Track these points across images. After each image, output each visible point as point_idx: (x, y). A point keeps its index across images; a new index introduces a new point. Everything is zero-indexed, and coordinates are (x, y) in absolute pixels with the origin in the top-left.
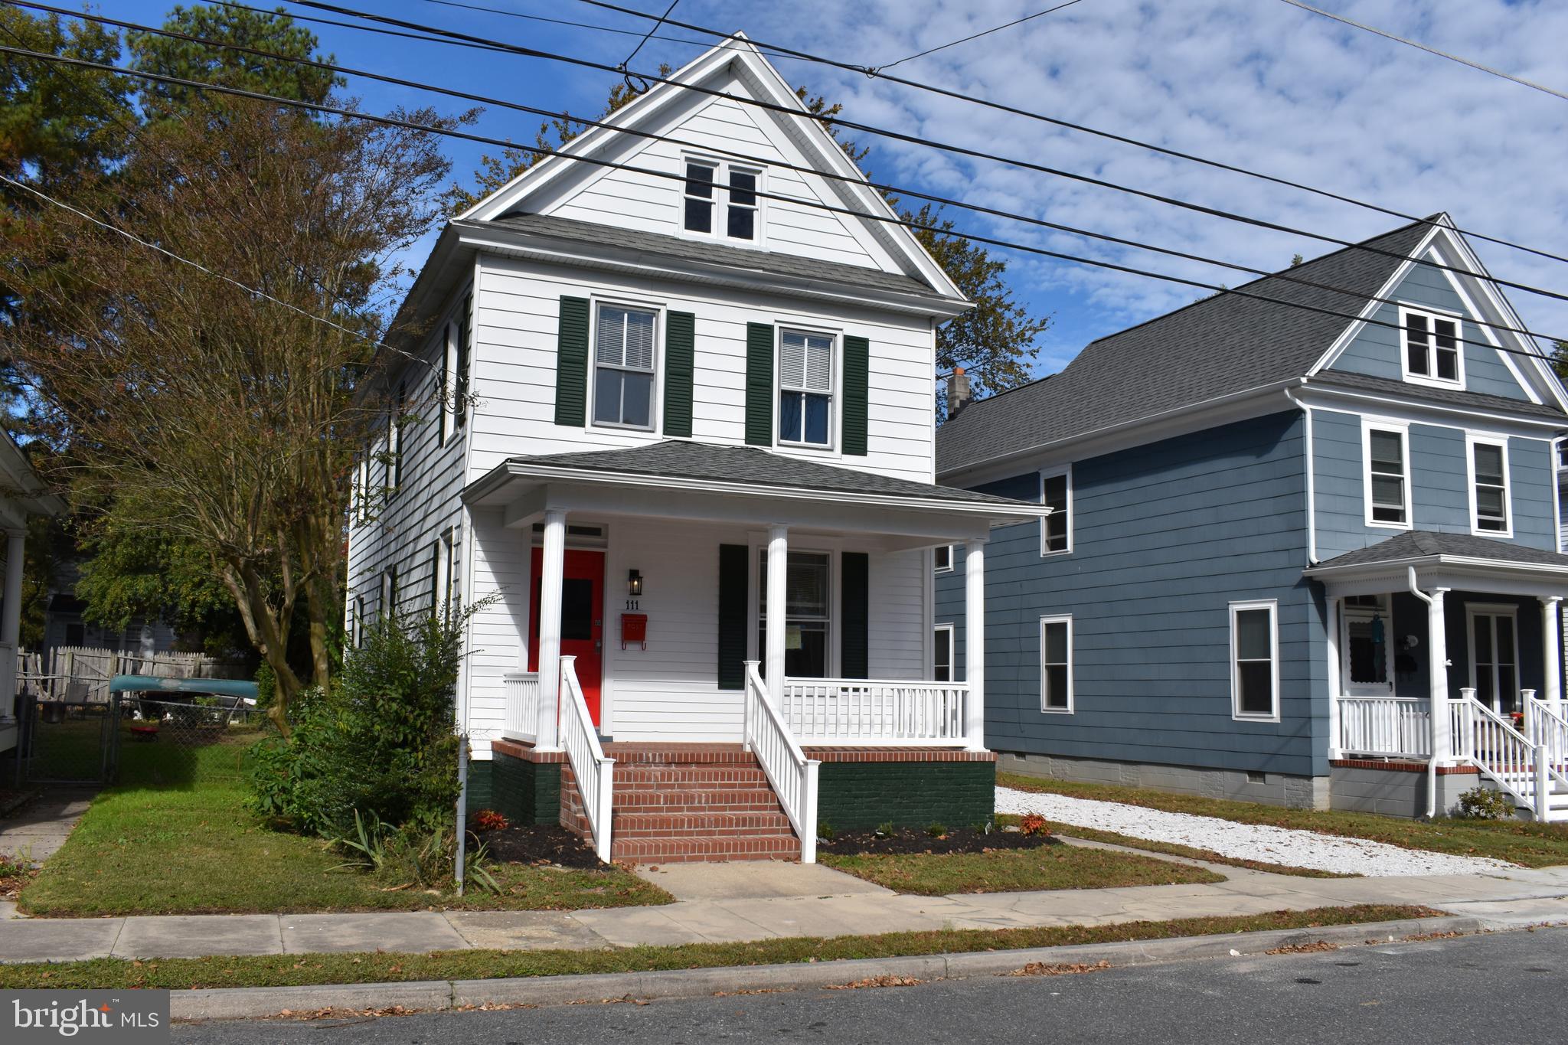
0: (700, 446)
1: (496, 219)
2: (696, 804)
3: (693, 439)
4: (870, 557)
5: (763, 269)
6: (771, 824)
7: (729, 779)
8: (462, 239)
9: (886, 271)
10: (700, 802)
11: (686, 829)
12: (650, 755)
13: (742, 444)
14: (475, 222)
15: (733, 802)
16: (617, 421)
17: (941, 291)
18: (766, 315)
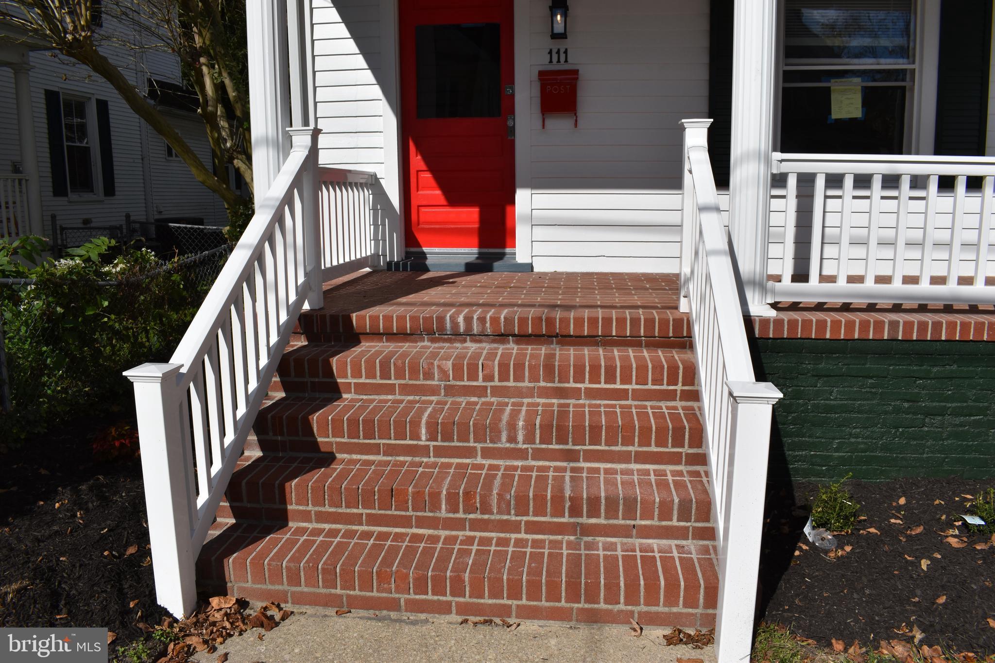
2: (504, 443)
6: (666, 514)
7: (610, 379)
10: (512, 439)
11: (443, 513)
12: (461, 319)
15: (595, 440)
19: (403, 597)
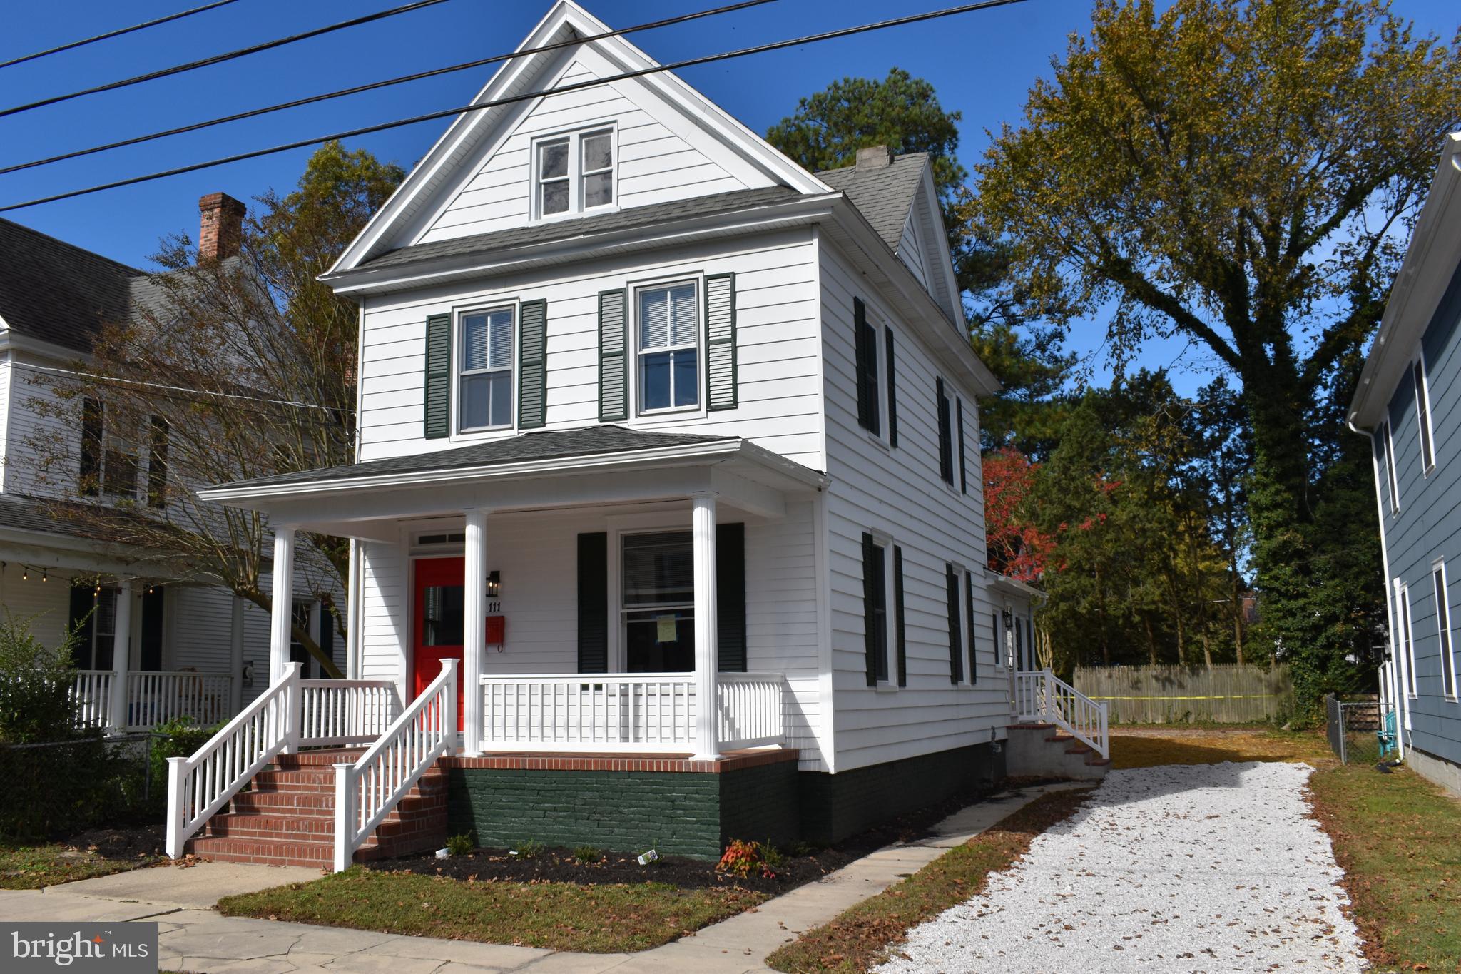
0: (557, 434)
1: (362, 263)
3: (548, 428)
4: (746, 526)
5: (583, 234)
8: (335, 291)
9: (752, 188)
11: (284, 831)
13: (596, 423)
14: (343, 273)
16: (487, 424)
17: (804, 190)
18: (616, 279)
19: (252, 856)
